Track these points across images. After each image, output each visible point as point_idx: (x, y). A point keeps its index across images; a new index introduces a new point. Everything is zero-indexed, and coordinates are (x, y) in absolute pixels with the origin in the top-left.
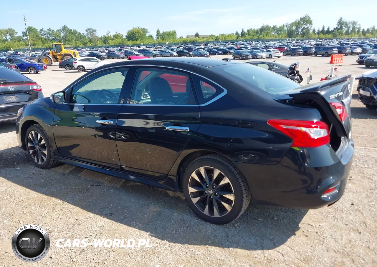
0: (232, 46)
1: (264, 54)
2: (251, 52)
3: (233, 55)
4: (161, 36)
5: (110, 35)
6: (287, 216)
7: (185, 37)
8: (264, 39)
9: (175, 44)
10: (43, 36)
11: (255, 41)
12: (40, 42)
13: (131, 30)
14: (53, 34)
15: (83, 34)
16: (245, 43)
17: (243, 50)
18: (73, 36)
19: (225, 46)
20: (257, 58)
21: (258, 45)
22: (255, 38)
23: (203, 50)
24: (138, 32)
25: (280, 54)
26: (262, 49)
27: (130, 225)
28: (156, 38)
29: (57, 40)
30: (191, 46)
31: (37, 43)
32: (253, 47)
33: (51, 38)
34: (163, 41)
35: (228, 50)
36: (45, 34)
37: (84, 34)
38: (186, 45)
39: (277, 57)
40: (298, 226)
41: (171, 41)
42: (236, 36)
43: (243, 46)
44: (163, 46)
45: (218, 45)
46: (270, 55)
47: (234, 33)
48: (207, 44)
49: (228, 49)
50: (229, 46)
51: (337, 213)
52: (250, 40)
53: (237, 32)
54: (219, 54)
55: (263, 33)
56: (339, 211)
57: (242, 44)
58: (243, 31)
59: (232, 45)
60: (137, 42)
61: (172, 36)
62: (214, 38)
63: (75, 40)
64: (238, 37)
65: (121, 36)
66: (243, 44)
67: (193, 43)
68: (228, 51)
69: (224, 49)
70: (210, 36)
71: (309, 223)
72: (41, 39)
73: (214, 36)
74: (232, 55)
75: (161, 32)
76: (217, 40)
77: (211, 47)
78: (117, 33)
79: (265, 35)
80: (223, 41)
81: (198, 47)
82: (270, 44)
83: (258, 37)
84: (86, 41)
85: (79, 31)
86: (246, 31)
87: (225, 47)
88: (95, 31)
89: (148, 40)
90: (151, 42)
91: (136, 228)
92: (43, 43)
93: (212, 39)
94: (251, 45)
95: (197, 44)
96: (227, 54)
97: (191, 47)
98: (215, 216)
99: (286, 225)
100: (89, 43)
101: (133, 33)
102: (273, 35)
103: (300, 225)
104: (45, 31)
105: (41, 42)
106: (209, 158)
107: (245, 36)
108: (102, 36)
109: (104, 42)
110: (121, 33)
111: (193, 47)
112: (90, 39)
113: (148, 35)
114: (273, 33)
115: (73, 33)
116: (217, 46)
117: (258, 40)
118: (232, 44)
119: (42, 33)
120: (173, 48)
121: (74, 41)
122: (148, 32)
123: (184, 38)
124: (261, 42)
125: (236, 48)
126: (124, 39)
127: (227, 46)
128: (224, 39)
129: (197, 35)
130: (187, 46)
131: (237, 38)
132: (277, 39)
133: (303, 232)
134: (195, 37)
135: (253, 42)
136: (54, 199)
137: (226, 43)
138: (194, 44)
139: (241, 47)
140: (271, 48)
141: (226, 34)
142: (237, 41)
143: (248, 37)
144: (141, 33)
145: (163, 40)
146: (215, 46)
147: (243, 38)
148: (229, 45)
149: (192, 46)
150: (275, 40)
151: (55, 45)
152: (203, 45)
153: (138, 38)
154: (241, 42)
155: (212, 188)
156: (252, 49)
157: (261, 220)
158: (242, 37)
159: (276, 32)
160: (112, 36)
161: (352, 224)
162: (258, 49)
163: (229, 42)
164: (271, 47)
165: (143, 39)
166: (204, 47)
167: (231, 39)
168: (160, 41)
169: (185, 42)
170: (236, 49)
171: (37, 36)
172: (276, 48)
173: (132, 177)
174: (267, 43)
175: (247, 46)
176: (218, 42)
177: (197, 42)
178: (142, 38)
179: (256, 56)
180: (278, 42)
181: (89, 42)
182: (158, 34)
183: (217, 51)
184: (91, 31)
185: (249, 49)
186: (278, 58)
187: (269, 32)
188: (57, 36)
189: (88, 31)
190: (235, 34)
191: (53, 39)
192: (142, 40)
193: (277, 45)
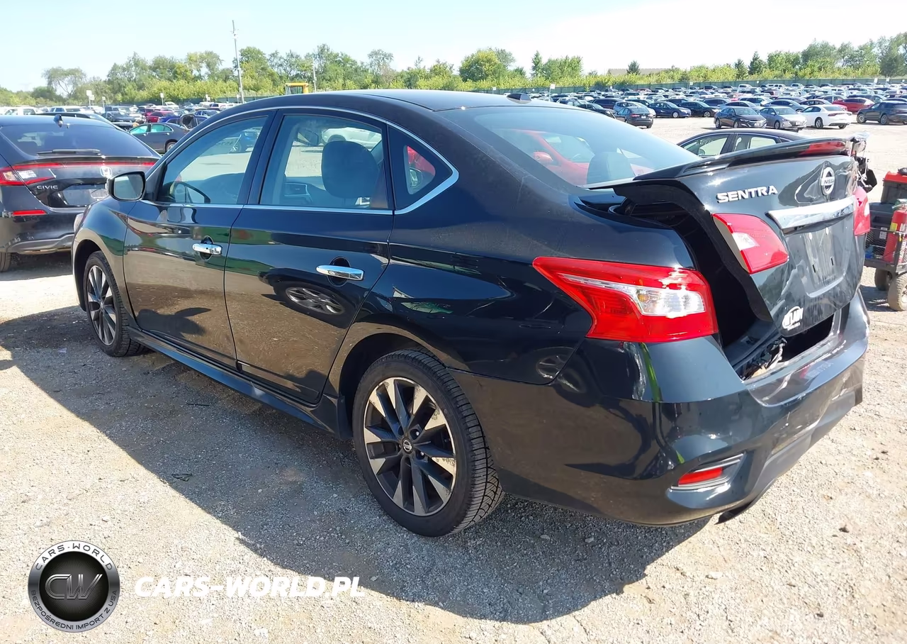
0: (721, 95)
1: (800, 118)
2: (767, 112)
3: (717, 119)
4: (543, 69)
5: (422, 67)
6: (627, 539)
7: (602, 72)
8: (813, 78)
9: (575, 89)
10: (276, 70)
11: (788, 83)
12: (268, 82)
13: (473, 56)
14: (298, 65)
15: (362, 63)
16: (758, 90)
17: (748, 106)
18: (340, 70)
19: (702, 96)
20: (781, 127)
21: (793, 93)
22: (788, 76)
23: (640, 105)
24: (489, 61)
25: (849, 118)
26: (801, 104)
27: (209, 508)
28: (532, 75)
29: (305, 77)
30: (614, 94)
31: (263, 84)
32: (776, 98)
33: (294, 73)
34: (548, 82)
35: (706, 106)
36: (281, 65)
37: (365, 64)
38: (603, 93)
39: (837, 127)
40: (644, 569)
41: (567, 81)
42: (736, 71)
43: (749, 96)
44: (546, 95)
45: (685, 92)
46: (819, 119)
47: (733, 62)
48: (655, 92)
49: (706, 102)
50: (713, 96)
51: (783, 548)
52: (772, 82)
53: (739, 61)
54: (682, 116)
55: (810, 63)
56: (790, 542)
57: (748, 92)
58: (755, 59)
59: (723, 93)
60: (484, 84)
61: (570, 69)
62: (677, 77)
63: (344, 79)
64: (740, 74)
65: (448, 69)
66: (752, 92)
67: (622, 87)
68: (706, 110)
69: (696, 104)
70: (667, 71)
71: (680, 566)
72: (272, 75)
73: (677, 70)
74: (713, 120)
75: (544, 61)
76: (684, 80)
77: (664, 98)
78: (438, 62)
79: (816, 69)
80: (700, 83)
81: (630, 97)
82: (827, 92)
83: (796, 75)
84: (368, 80)
85: (353, 58)
86: (764, 58)
87: (701, 98)
88: (389, 56)
89: (510, 80)
90: (517, 84)
91: (218, 518)
92: (274, 84)
93: (673, 78)
94: (772, 93)
95: (631, 91)
96: (703, 117)
97: (613, 97)
98: (416, 513)
99: (610, 564)
100: (373, 85)
101: (477, 63)
102: (839, 69)
103: (650, 569)
104: (281, 58)
105: (270, 81)
106: (406, 357)
107: (760, 72)
108: (406, 69)
109: (408, 83)
110: (449, 63)
111: (617, 97)
112: (377, 76)
113: (512, 67)
114: (839, 64)
115: (340, 62)
116: (681, 96)
117: (794, 82)
118: (722, 90)
119: (275, 61)
120: (567, 99)
121: (341, 81)
122: (513, 60)
123: (599, 74)
124: (802, 87)
125: (729, 101)
126: (455, 77)
127: (707, 96)
128: (701, 80)
129: (633, 69)
130: (603, 95)
131: (738, 76)
132: (850, 78)
133: (648, 588)
134: (629, 73)
135: (780, 86)
136: (86, 425)
137: (707, 88)
138: (623, 90)
139: (742, 100)
140: (825, 101)
141: (710, 65)
142: (736, 84)
143: (767, 74)
144: (495, 63)
145: (547, 78)
146: (677, 95)
147: (755, 77)
148: (712, 93)
149: (616, 95)
150: (844, 83)
151: (291, 87)
152: (646, 93)
153: (487, 75)
154: (749, 87)
155: (410, 437)
156: (772, 103)
157: (548, 538)
158: (751, 73)
159: (847, 61)
160: (426, 68)
161: (810, 586)
162: (787, 104)
163: (716, 87)
164: (826, 99)
165: (499, 77)
166: (647, 96)
167: (722, 79)
168: (541, 81)
169: (600, 86)
170: (728, 105)
171: (262, 69)
172: (840, 103)
173: (258, 392)
174: (819, 88)
175: (761, 97)
176: (686, 86)
177: (631, 85)
178: (497, 75)
179: (778, 121)
180: (851, 87)
181: (373, 82)
182: (536, 65)
183: (677, 107)
184: (380, 57)
185: (763, 103)
186: (841, 128)
187: (828, 60)
188: (305, 68)
189: (374, 58)
190: (733, 66)
191: (297, 75)
192: (496, 78)
193: (845, 96)
